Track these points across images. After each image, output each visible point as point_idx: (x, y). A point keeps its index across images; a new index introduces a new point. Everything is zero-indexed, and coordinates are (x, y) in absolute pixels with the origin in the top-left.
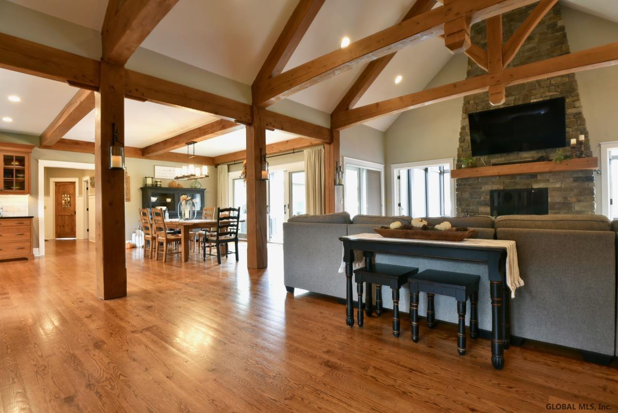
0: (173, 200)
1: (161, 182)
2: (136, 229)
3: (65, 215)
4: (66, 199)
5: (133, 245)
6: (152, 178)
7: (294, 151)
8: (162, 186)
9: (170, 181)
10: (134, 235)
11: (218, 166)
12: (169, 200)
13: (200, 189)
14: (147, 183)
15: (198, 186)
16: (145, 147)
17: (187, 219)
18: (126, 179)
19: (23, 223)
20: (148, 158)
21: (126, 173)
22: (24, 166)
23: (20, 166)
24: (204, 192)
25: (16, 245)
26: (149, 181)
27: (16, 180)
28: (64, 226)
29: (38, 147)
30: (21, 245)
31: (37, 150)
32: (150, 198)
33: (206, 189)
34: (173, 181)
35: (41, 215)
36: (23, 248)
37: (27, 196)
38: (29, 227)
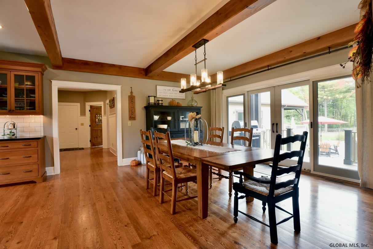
0: (174, 118)
1: (162, 101)
2: (141, 147)
3: (98, 130)
4: (99, 118)
5: (139, 161)
6: (155, 97)
7: (330, 50)
8: (163, 105)
9: (169, 101)
10: (139, 152)
12: (169, 118)
13: (196, 107)
14: (150, 102)
15: (195, 104)
16: (148, 66)
17: (196, 144)
18: (132, 99)
19: (30, 145)
20: (151, 78)
21: (132, 92)
22: (35, 86)
23: (30, 85)
24: (200, 110)
25: (24, 168)
26: (152, 100)
27: (26, 100)
28: (97, 138)
29: (50, 68)
30: (29, 168)
31: (50, 71)
32: (153, 117)
33: (202, 107)
34: (173, 100)
35: (55, 134)
36: (31, 171)
37: (42, 116)
38: (37, 148)
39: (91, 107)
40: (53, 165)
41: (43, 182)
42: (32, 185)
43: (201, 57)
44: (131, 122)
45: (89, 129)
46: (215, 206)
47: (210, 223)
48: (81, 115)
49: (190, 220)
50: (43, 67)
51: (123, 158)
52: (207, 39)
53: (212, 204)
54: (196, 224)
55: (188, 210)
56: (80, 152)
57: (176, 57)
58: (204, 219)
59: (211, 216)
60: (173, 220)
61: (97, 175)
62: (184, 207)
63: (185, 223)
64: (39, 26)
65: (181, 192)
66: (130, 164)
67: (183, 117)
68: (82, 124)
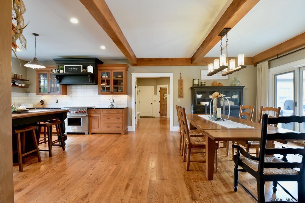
1: (205, 82)
3: (164, 105)
4: (165, 96)
6: (199, 80)
8: (206, 86)
11: (258, 65)
12: (211, 97)
13: (239, 86)
14: (195, 84)
15: (237, 84)
16: (193, 55)
17: (219, 119)
18: (181, 82)
19: (119, 112)
20: (196, 64)
21: (181, 77)
22: (122, 77)
23: (121, 77)
24: (243, 89)
25: (116, 125)
26: (196, 82)
27: (119, 86)
28: (164, 110)
29: (131, 66)
30: (118, 125)
31: (131, 67)
32: (196, 96)
33: (245, 86)
34: (215, 81)
35: (133, 106)
36: (119, 127)
37: (126, 95)
38: (122, 114)
39: (161, 88)
40: (131, 125)
41: (125, 134)
42: (119, 135)
43: (224, 44)
44: (180, 100)
45: (159, 104)
46: (226, 174)
47: (212, 184)
48: (154, 94)
49: (197, 178)
50: (127, 66)
51: (173, 126)
52: (228, 27)
53: (224, 172)
54: (200, 182)
55: (200, 171)
56: (151, 119)
57: (208, 46)
58: (209, 181)
59: (217, 180)
60: (184, 174)
61: (154, 135)
62: (199, 168)
63: (192, 178)
64: (118, 45)
65: (204, 157)
66: (178, 131)
67: (225, 95)
68: (155, 101)
